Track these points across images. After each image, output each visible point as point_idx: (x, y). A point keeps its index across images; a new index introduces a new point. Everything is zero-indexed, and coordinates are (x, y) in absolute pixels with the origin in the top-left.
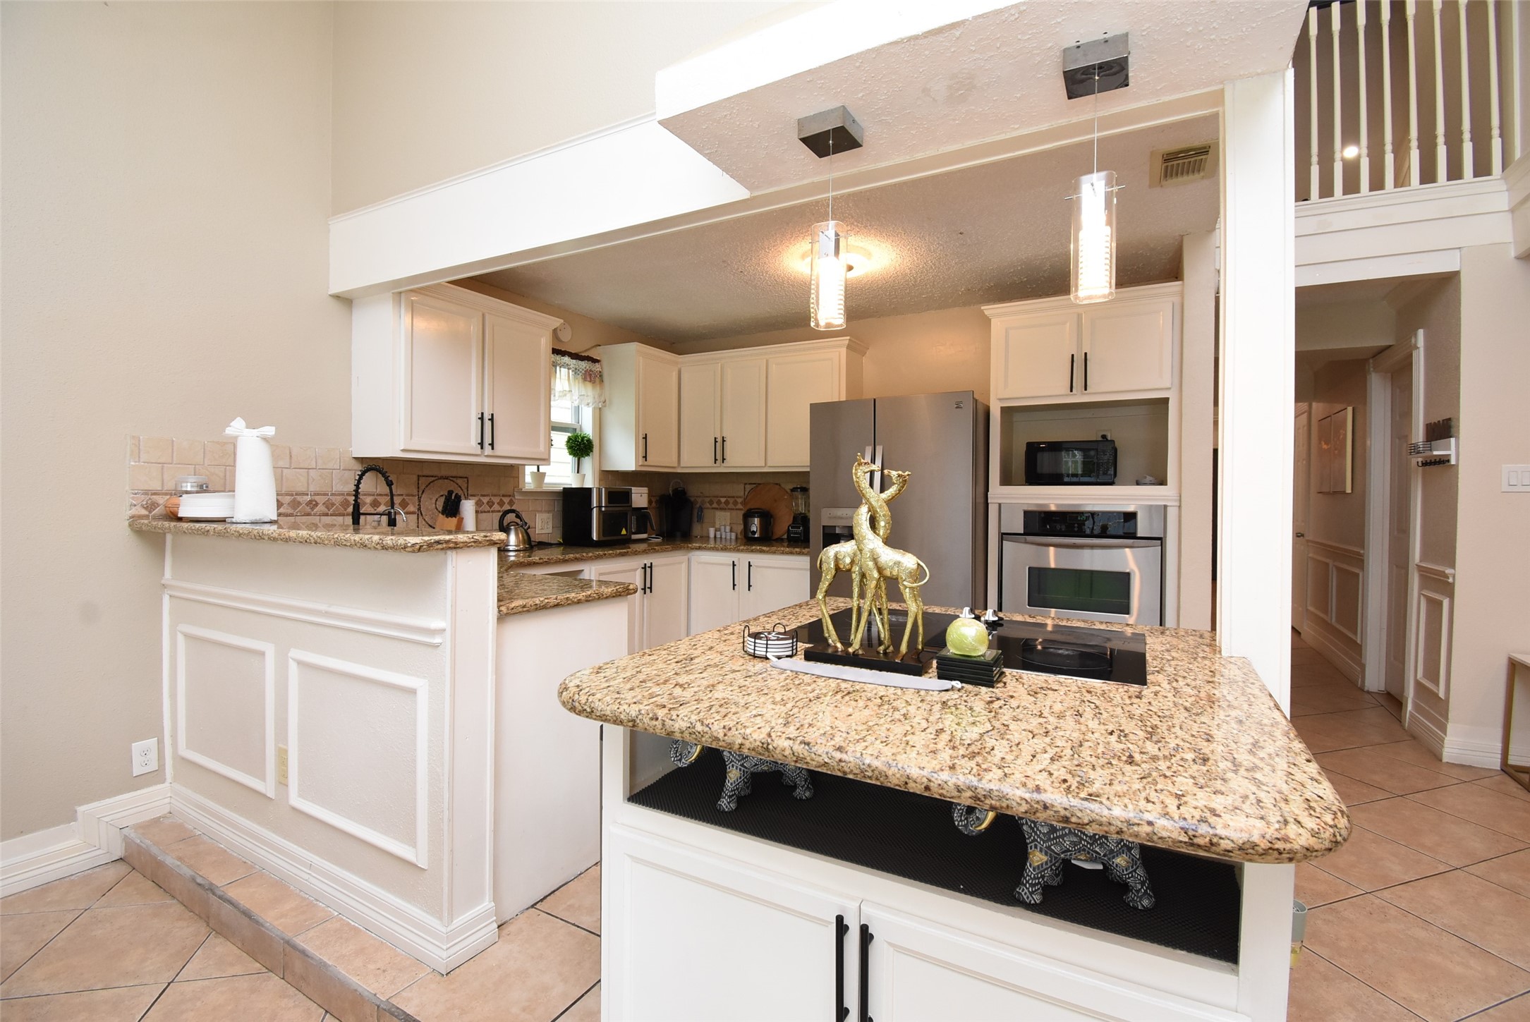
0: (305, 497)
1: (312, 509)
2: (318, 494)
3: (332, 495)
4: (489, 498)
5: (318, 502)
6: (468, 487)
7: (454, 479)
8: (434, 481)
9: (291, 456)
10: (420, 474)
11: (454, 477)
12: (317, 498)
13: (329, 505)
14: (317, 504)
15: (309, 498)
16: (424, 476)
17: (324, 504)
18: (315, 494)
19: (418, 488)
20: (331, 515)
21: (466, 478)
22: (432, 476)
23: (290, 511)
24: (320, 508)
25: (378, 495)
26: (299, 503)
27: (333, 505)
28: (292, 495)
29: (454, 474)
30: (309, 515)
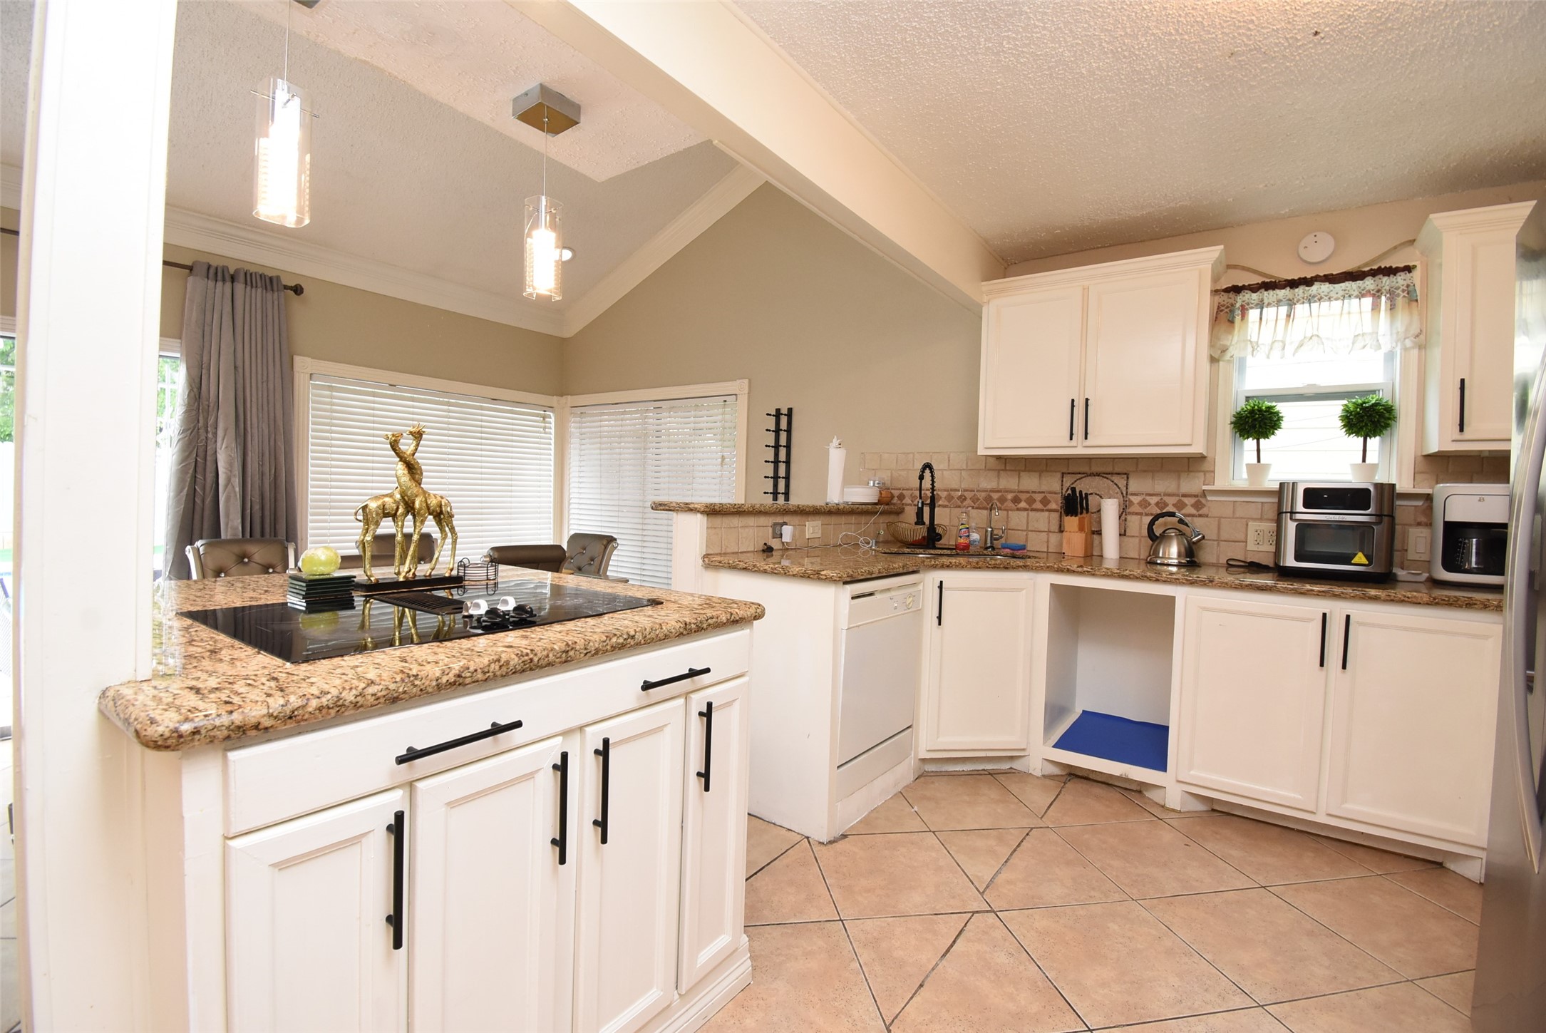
0: (957, 492)
1: (962, 502)
2: (967, 491)
3: (978, 491)
4: (1160, 498)
5: (967, 496)
6: (1127, 485)
7: (1109, 476)
8: (1082, 478)
9: (949, 461)
10: (1065, 470)
11: (1107, 474)
12: (966, 494)
13: (975, 499)
14: (965, 499)
15: (960, 493)
16: (1069, 473)
17: (970, 499)
18: (966, 490)
19: (1062, 485)
20: (977, 508)
21: (1125, 474)
22: (1080, 473)
23: (946, 503)
24: (968, 502)
25: (1019, 492)
26: (953, 498)
27: (978, 499)
28: (948, 491)
29: (1109, 469)
30: (960, 507)
